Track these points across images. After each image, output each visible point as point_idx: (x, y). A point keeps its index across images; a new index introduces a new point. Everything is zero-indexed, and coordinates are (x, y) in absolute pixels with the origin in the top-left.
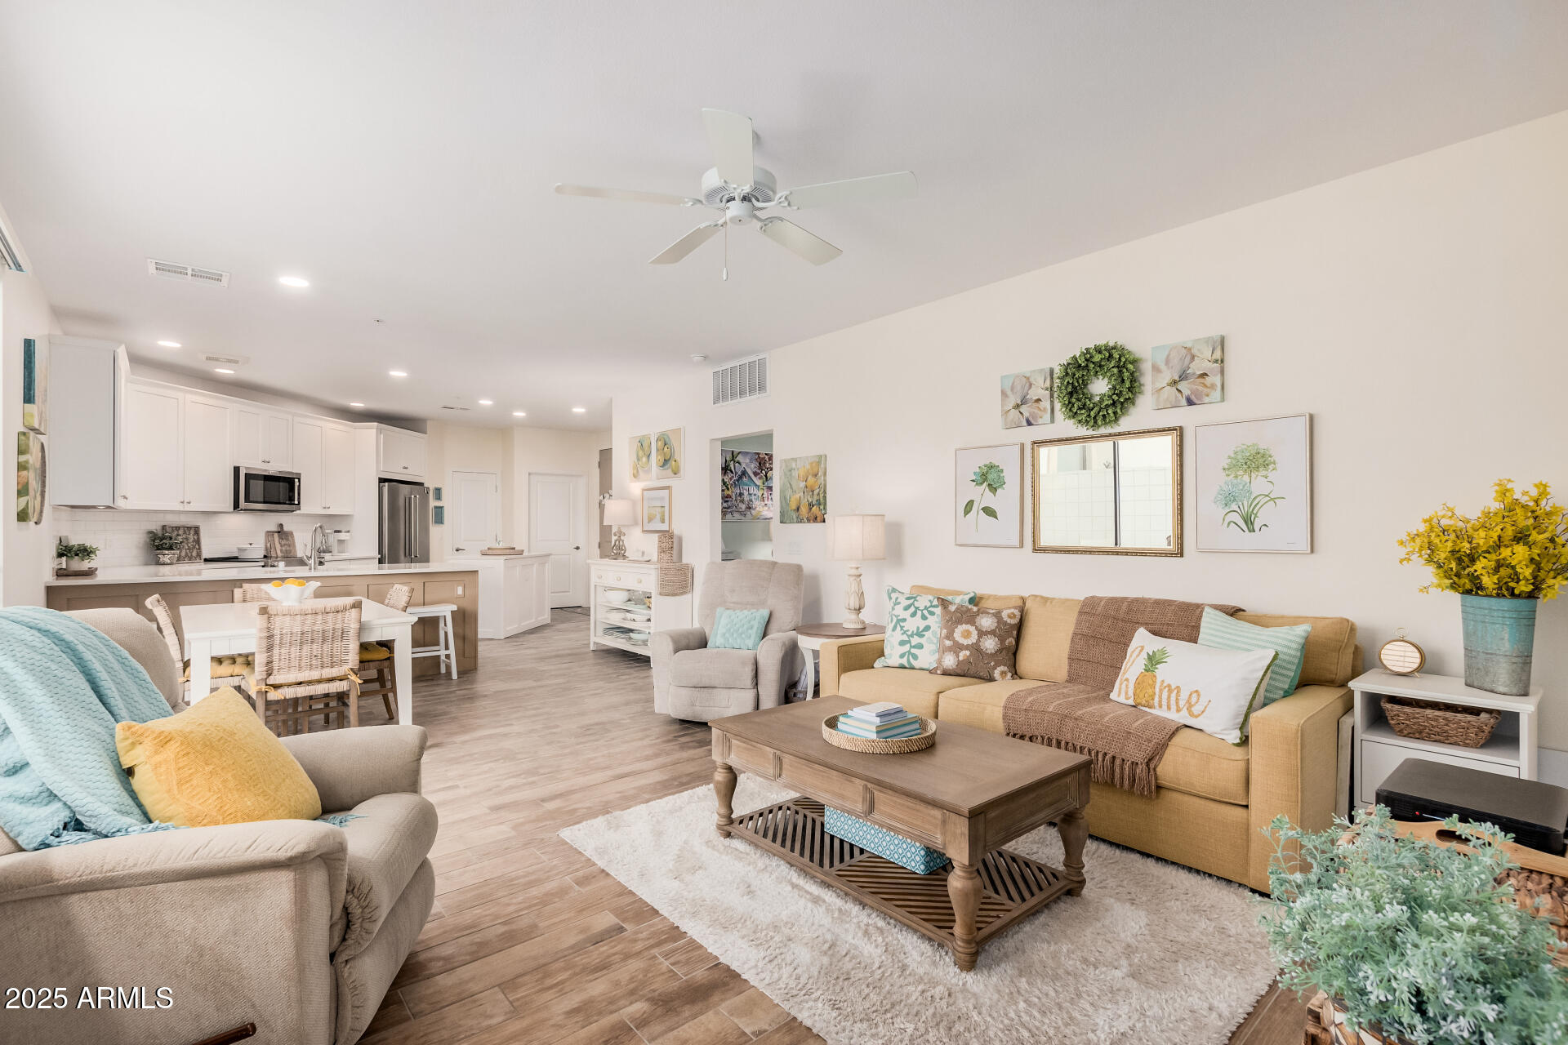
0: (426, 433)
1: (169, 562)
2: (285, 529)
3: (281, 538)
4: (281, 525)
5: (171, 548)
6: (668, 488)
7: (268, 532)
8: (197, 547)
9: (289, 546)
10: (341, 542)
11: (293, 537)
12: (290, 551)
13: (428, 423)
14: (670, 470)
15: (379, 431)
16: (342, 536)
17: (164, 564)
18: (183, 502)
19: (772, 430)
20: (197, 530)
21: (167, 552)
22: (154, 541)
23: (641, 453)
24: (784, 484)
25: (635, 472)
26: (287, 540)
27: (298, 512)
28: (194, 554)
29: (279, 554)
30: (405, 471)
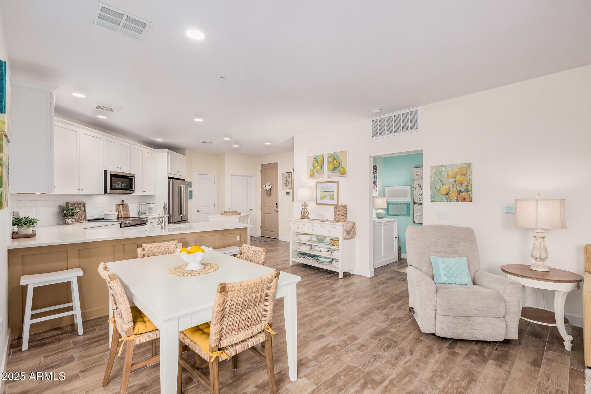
0: (185, 155)
1: (71, 223)
2: (125, 203)
3: (123, 207)
4: (123, 201)
5: (72, 215)
6: (337, 182)
7: (117, 204)
8: (84, 214)
9: (127, 211)
10: (150, 209)
11: (128, 207)
12: (127, 214)
13: (187, 150)
14: (339, 172)
15: (168, 154)
16: (151, 206)
17: (68, 224)
18: (79, 190)
19: (422, 150)
20: (84, 204)
21: (70, 217)
22: (63, 211)
23: (316, 164)
24: (434, 180)
25: (311, 174)
26: (126, 208)
27: (133, 194)
28: (83, 217)
29: (123, 216)
30: (178, 174)
